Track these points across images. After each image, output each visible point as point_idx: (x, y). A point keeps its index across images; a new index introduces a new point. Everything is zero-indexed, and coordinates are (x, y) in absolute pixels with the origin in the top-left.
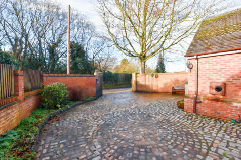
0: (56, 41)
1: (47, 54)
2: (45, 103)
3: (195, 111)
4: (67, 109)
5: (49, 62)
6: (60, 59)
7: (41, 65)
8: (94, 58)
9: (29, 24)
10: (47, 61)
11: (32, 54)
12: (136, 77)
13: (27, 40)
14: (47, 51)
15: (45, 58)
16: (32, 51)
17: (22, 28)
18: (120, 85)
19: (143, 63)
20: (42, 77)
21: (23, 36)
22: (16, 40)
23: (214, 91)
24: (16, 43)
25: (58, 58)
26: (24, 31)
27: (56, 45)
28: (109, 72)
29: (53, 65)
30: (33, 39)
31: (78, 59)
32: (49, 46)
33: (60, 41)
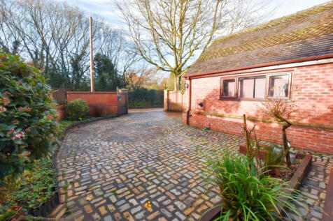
0: (79, 53)
1: (70, 68)
2: (70, 116)
3: (188, 123)
4: (88, 122)
5: (73, 78)
6: (85, 74)
7: (64, 81)
8: (125, 71)
9: (50, 34)
10: (70, 76)
11: (54, 69)
12: (168, 95)
13: (48, 53)
14: (70, 65)
15: (68, 73)
16: (54, 65)
17: (43, 39)
18: (157, 104)
19: (178, 79)
20: (66, 94)
21: (43, 49)
22: (36, 53)
23: (199, 106)
24: (37, 56)
25: (82, 73)
26: (44, 43)
27: (79, 58)
28: (143, 88)
29: (78, 81)
30: (54, 52)
31: (105, 74)
32: (72, 59)
33: (83, 53)
